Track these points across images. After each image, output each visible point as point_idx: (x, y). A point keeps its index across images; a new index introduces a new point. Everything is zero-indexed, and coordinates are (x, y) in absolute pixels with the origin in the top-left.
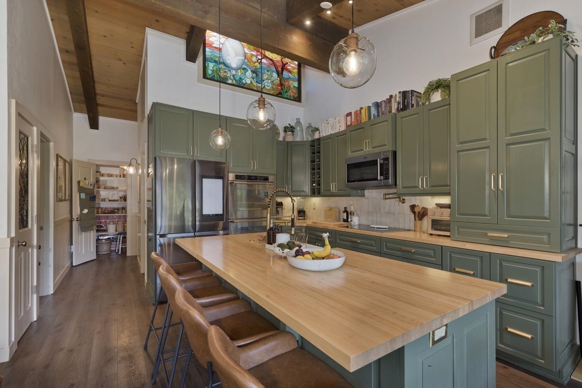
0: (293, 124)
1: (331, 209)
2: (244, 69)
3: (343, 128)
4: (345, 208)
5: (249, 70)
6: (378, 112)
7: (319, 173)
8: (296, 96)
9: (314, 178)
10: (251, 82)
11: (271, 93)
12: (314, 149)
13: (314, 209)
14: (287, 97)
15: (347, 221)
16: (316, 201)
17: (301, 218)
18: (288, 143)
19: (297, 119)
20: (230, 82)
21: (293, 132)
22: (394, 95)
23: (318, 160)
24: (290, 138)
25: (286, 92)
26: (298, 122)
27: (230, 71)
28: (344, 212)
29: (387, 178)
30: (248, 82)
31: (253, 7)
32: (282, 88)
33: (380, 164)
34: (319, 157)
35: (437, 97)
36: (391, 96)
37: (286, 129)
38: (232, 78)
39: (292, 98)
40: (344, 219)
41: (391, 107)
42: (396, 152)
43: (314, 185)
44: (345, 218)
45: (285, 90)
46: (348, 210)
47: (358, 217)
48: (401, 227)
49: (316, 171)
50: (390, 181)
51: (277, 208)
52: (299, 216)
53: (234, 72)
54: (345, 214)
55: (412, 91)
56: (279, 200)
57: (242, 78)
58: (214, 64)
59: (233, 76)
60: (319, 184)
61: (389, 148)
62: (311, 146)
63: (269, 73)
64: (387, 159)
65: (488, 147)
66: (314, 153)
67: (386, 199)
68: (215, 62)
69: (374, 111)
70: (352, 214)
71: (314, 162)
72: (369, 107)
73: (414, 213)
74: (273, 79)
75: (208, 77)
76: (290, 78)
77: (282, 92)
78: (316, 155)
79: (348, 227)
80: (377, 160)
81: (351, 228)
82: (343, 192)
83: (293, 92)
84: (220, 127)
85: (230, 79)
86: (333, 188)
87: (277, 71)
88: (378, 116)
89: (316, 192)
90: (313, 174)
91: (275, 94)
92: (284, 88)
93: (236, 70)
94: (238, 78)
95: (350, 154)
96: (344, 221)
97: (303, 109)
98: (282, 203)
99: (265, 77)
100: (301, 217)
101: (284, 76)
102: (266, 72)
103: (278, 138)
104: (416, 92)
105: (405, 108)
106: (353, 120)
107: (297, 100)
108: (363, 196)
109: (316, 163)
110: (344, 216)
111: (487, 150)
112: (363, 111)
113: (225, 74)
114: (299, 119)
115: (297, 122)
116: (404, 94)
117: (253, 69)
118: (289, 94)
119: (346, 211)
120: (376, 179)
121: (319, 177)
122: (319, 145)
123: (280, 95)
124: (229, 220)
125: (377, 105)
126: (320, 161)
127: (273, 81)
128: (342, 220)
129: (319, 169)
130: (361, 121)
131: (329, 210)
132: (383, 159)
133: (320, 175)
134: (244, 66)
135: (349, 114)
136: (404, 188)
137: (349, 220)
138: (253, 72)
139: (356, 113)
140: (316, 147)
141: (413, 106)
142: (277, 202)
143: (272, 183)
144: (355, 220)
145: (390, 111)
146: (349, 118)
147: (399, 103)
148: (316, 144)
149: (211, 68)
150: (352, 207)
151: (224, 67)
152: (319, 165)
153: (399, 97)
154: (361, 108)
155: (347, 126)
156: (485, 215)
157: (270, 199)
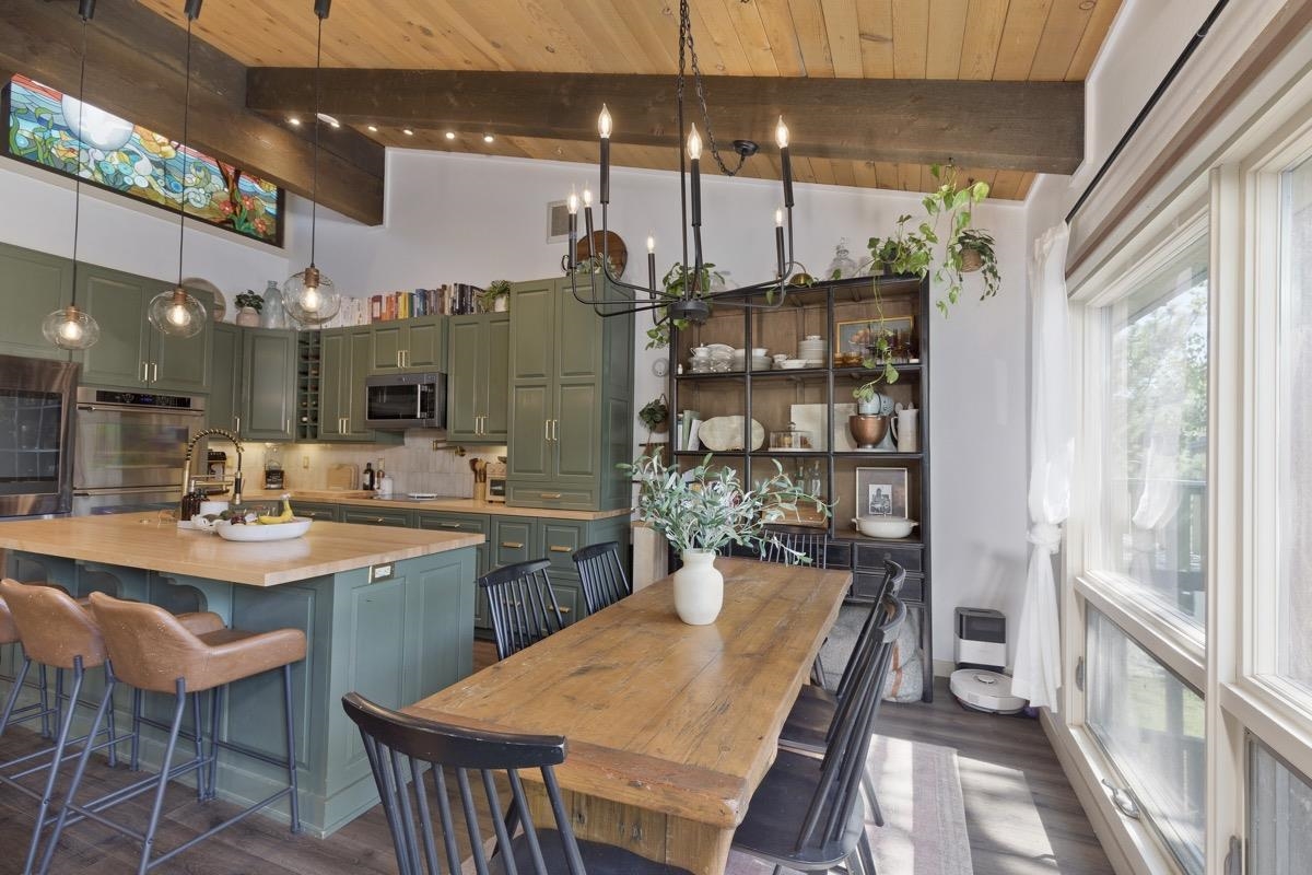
0: (260, 291)
1: (341, 467)
2: (129, 153)
3: (366, 321)
4: (369, 465)
5: (145, 157)
6: (425, 307)
7: (316, 398)
8: (272, 232)
9: (306, 406)
10: (150, 186)
11: (206, 216)
12: (308, 349)
13: (306, 467)
14: (246, 231)
15: (372, 488)
16: (310, 452)
17: (273, 486)
18: (244, 329)
19: (270, 282)
20: (85, 174)
21: (258, 307)
22: (448, 286)
23: (314, 372)
24: (250, 319)
25: (246, 221)
26: (273, 288)
27: (87, 150)
28: (366, 472)
29: (431, 416)
30: (142, 183)
31: (165, 65)
32: (235, 212)
33: (422, 393)
34: (317, 367)
35: (501, 305)
36: (444, 287)
37: (241, 301)
38: (92, 166)
39: (261, 236)
40: (364, 485)
41: (443, 304)
42: (447, 375)
43: (305, 419)
44: (368, 483)
45: (244, 216)
46: (374, 468)
47: (391, 481)
48: (458, 494)
49: (310, 392)
50: (437, 421)
51: (210, 465)
52: (267, 482)
53: (99, 155)
54: (368, 476)
55: (472, 288)
56: (215, 448)
57: (124, 172)
58: (37, 125)
59: (97, 163)
60: (315, 419)
61: (437, 368)
62: (301, 342)
63: (202, 174)
64: (432, 386)
65: (545, 386)
66: (306, 357)
67: (437, 449)
68: (40, 120)
69: (418, 304)
70: (382, 475)
71: (306, 373)
72: (411, 295)
73: (474, 470)
74: (210, 187)
75: (17, 153)
76: (256, 193)
77: (235, 219)
78: (311, 362)
79: (371, 498)
80: (417, 386)
81: (379, 499)
82: (362, 436)
83: (262, 223)
84: (73, 305)
85: (87, 168)
86: (343, 426)
87: (222, 172)
88: (425, 313)
89: (307, 433)
90: (303, 399)
91: (217, 221)
92: (241, 211)
93: (108, 150)
94: (111, 171)
95: (374, 370)
96: (365, 488)
97: (287, 261)
98: (223, 454)
99: (191, 179)
100: (274, 483)
101: (240, 186)
102: (193, 170)
103: (222, 316)
104: (478, 289)
105: (462, 311)
106: (384, 311)
107: (274, 240)
108: (403, 443)
109: (310, 377)
110: (364, 479)
111: (543, 389)
112: (401, 299)
113: (71, 155)
114: (276, 283)
115: (269, 289)
116: (462, 288)
117: (157, 158)
118: (252, 225)
119: (369, 470)
120: (415, 416)
121: (316, 405)
122: (318, 342)
123: (228, 225)
124: (75, 492)
125: (424, 295)
126: (317, 375)
127: (211, 193)
128: (361, 487)
129: (317, 389)
130: (397, 316)
131: (338, 469)
132: (427, 385)
133: (317, 400)
134: (130, 147)
135: (377, 299)
136: (456, 432)
137: (376, 486)
138: (156, 164)
139: (389, 299)
140: (311, 347)
141: (472, 310)
142: (210, 452)
143: (199, 413)
144: (386, 487)
145: (442, 311)
146: (377, 305)
147: (454, 301)
148: (312, 341)
149: (27, 134)
150: (381, 463)
151: (70, 139)
152: (316, 381)
153: (455, 293)
154: (398, 294)
155: (374, 319)
156: (540, 472)
157: (191, 446)
